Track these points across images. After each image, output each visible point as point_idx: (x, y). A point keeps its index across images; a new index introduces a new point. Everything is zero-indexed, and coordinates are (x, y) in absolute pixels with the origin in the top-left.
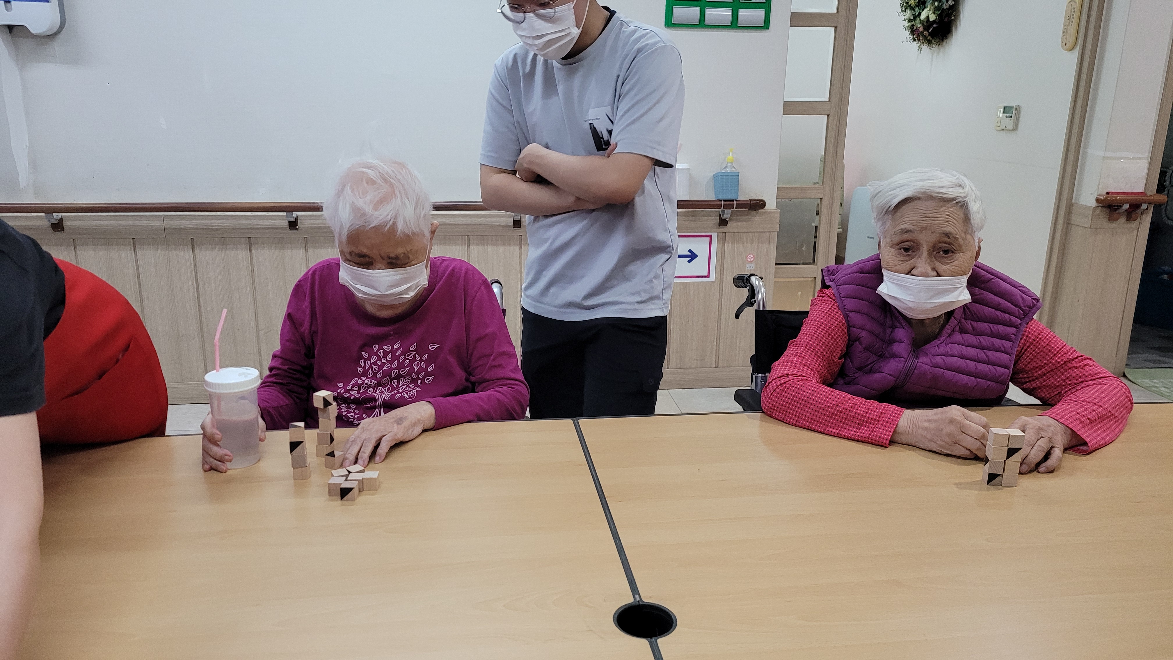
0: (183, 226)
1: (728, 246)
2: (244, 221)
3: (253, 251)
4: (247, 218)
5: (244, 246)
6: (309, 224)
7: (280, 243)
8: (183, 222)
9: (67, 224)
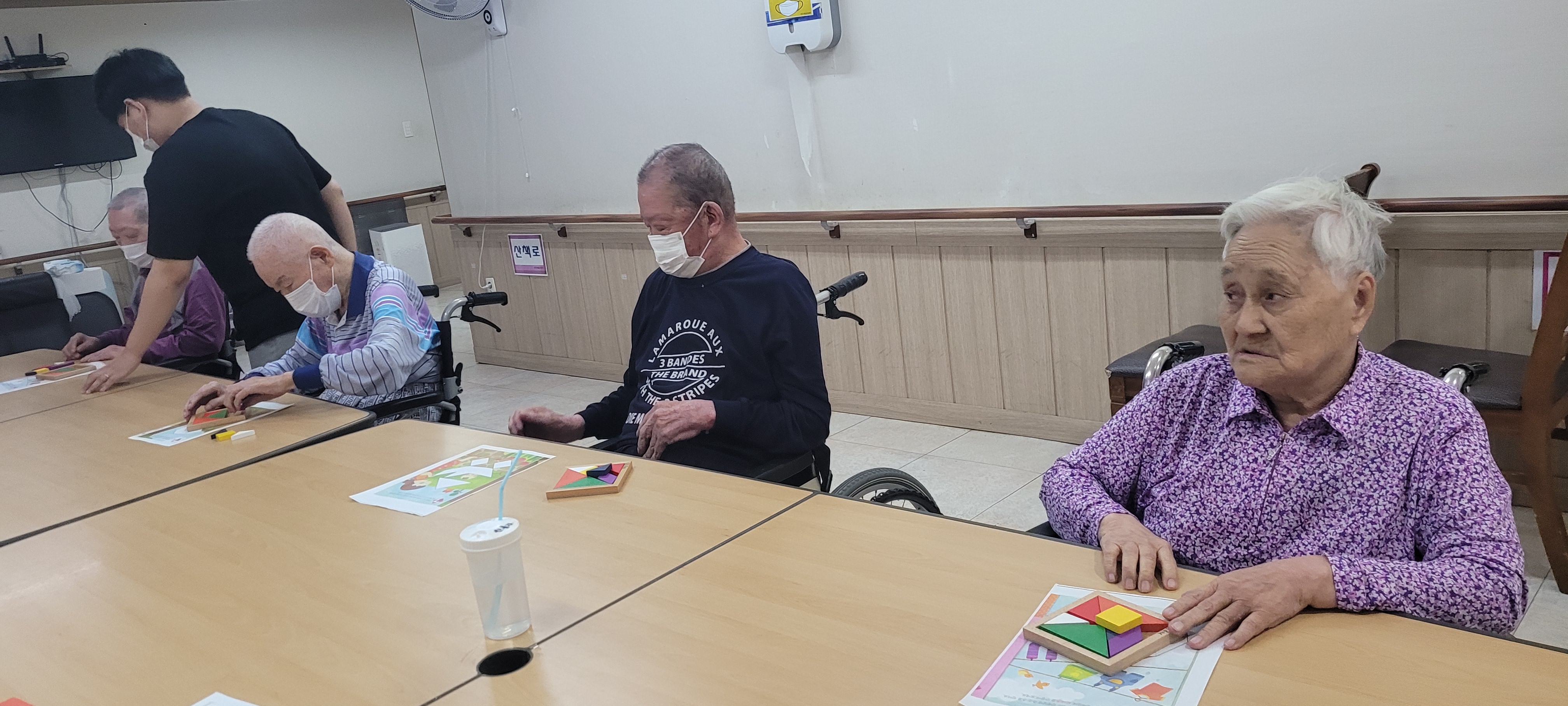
0: (931, 234)
2: (985, 229)
3: (994, 262)
4: (988, 224)
5: (985, 256)
6: (1047, 232)
7: (1020, 254)
8: (931, 229)
9: (843, 230)
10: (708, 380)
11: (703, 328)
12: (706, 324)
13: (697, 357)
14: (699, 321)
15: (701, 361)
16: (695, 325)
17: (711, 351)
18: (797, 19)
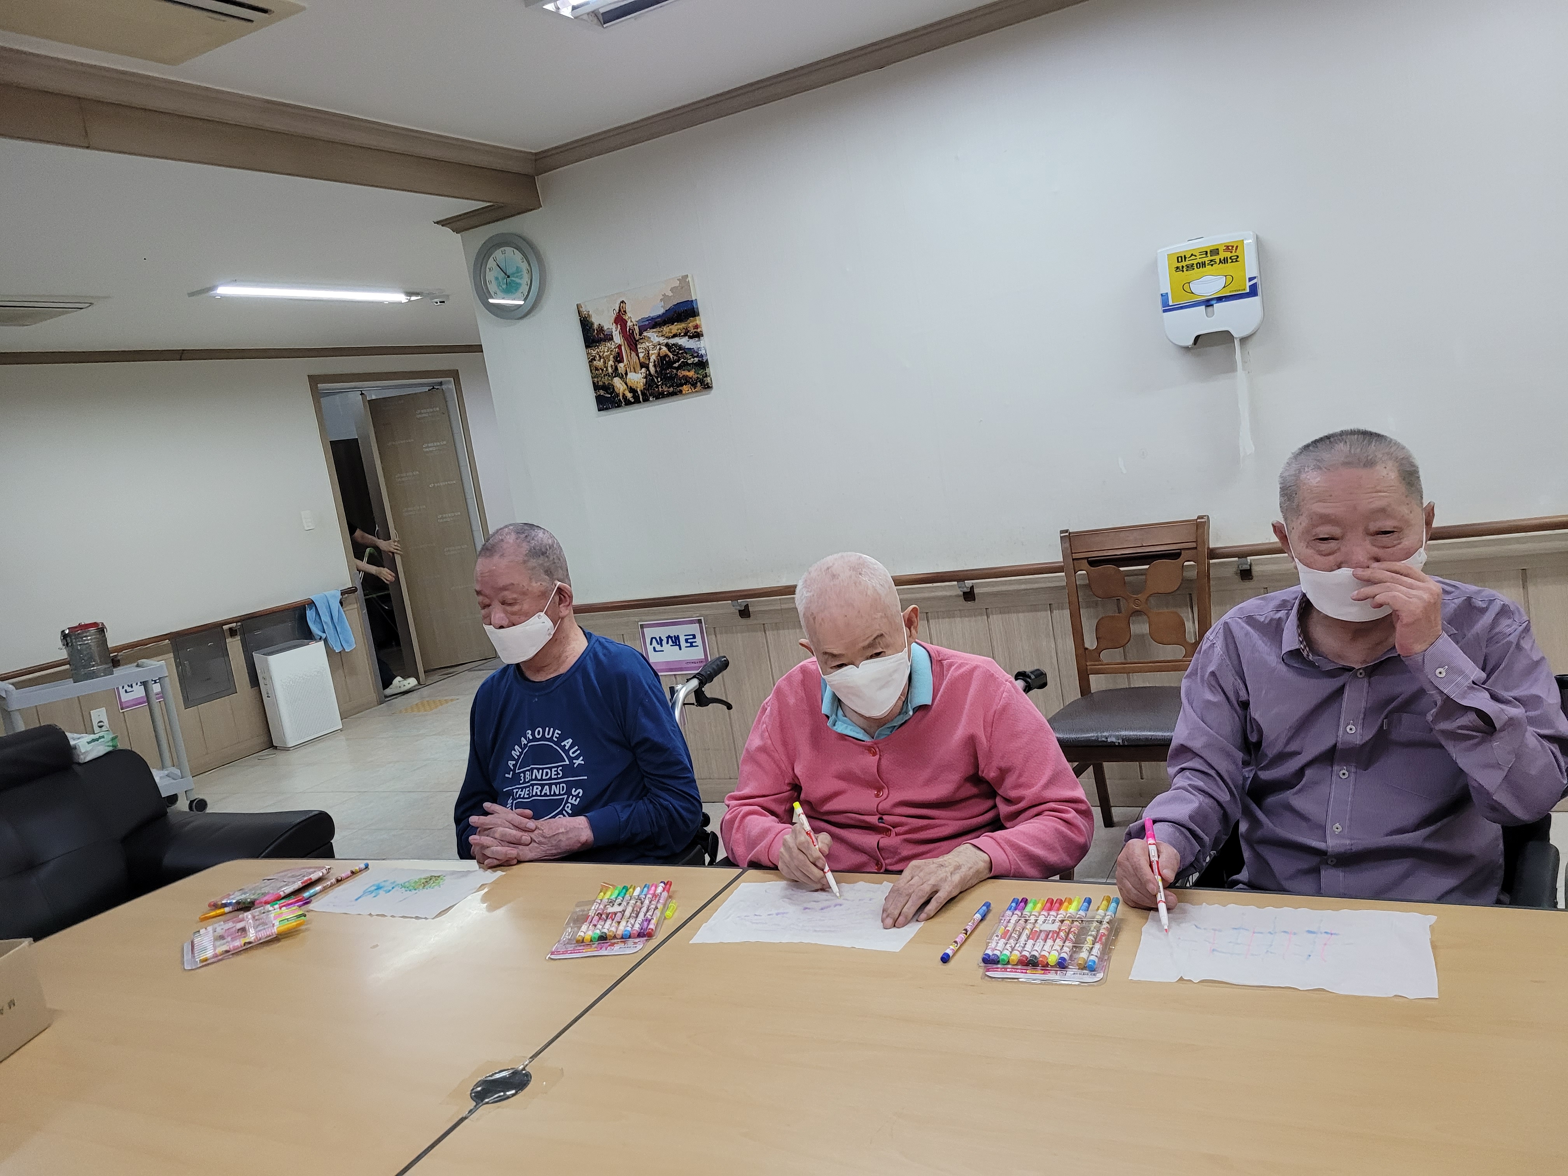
9: (1256, 569)
10: (571, 797)
11: (556, 737)
12: (560, 732)
13: (555, 771)
14: (552, 729)
15: (559, 774)
16: (548, 734)
17: (567, 762)
18: (1220, 299)
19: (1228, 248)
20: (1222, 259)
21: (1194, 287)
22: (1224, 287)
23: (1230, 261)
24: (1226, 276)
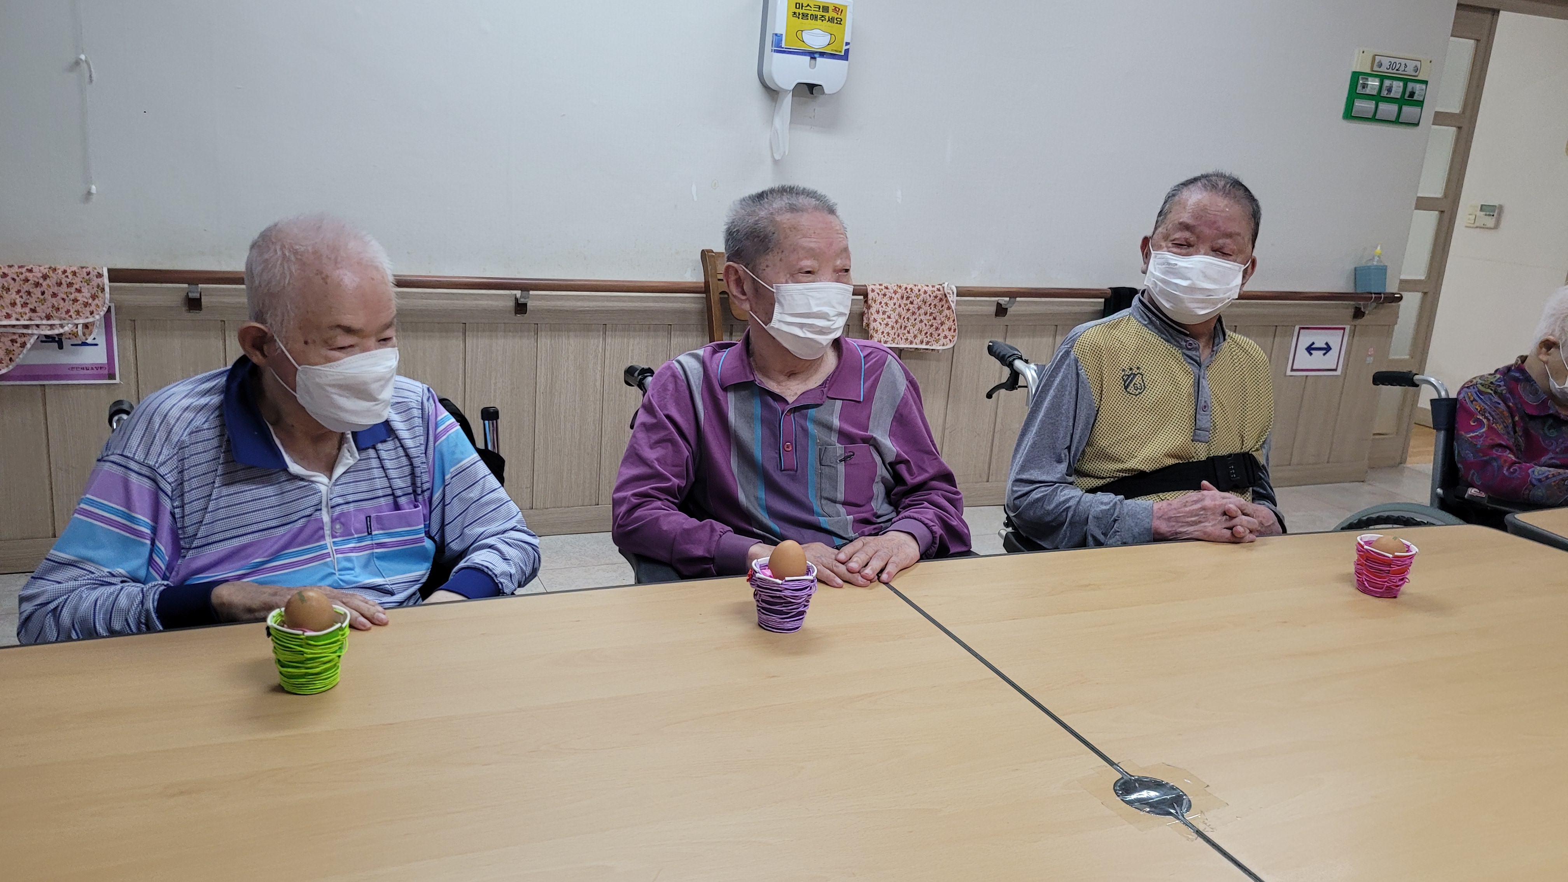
1: (1356, 338)
18: (822, 54)
19: (836, 9)
20: (831, 18)
21: (806, 36)
22: (829, 44)
23: (835, 21)
24: (831, 34)
